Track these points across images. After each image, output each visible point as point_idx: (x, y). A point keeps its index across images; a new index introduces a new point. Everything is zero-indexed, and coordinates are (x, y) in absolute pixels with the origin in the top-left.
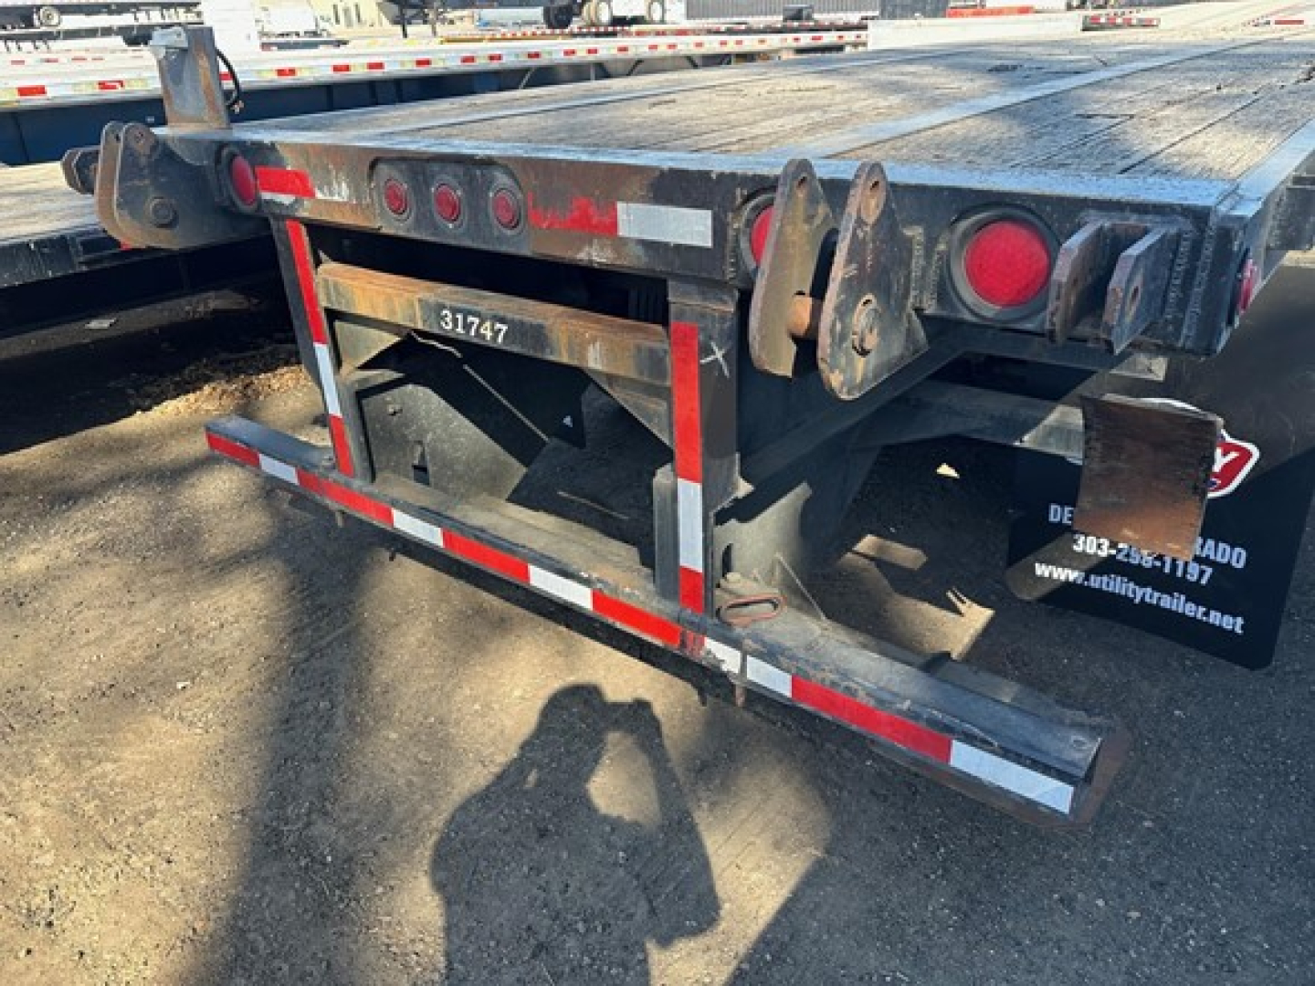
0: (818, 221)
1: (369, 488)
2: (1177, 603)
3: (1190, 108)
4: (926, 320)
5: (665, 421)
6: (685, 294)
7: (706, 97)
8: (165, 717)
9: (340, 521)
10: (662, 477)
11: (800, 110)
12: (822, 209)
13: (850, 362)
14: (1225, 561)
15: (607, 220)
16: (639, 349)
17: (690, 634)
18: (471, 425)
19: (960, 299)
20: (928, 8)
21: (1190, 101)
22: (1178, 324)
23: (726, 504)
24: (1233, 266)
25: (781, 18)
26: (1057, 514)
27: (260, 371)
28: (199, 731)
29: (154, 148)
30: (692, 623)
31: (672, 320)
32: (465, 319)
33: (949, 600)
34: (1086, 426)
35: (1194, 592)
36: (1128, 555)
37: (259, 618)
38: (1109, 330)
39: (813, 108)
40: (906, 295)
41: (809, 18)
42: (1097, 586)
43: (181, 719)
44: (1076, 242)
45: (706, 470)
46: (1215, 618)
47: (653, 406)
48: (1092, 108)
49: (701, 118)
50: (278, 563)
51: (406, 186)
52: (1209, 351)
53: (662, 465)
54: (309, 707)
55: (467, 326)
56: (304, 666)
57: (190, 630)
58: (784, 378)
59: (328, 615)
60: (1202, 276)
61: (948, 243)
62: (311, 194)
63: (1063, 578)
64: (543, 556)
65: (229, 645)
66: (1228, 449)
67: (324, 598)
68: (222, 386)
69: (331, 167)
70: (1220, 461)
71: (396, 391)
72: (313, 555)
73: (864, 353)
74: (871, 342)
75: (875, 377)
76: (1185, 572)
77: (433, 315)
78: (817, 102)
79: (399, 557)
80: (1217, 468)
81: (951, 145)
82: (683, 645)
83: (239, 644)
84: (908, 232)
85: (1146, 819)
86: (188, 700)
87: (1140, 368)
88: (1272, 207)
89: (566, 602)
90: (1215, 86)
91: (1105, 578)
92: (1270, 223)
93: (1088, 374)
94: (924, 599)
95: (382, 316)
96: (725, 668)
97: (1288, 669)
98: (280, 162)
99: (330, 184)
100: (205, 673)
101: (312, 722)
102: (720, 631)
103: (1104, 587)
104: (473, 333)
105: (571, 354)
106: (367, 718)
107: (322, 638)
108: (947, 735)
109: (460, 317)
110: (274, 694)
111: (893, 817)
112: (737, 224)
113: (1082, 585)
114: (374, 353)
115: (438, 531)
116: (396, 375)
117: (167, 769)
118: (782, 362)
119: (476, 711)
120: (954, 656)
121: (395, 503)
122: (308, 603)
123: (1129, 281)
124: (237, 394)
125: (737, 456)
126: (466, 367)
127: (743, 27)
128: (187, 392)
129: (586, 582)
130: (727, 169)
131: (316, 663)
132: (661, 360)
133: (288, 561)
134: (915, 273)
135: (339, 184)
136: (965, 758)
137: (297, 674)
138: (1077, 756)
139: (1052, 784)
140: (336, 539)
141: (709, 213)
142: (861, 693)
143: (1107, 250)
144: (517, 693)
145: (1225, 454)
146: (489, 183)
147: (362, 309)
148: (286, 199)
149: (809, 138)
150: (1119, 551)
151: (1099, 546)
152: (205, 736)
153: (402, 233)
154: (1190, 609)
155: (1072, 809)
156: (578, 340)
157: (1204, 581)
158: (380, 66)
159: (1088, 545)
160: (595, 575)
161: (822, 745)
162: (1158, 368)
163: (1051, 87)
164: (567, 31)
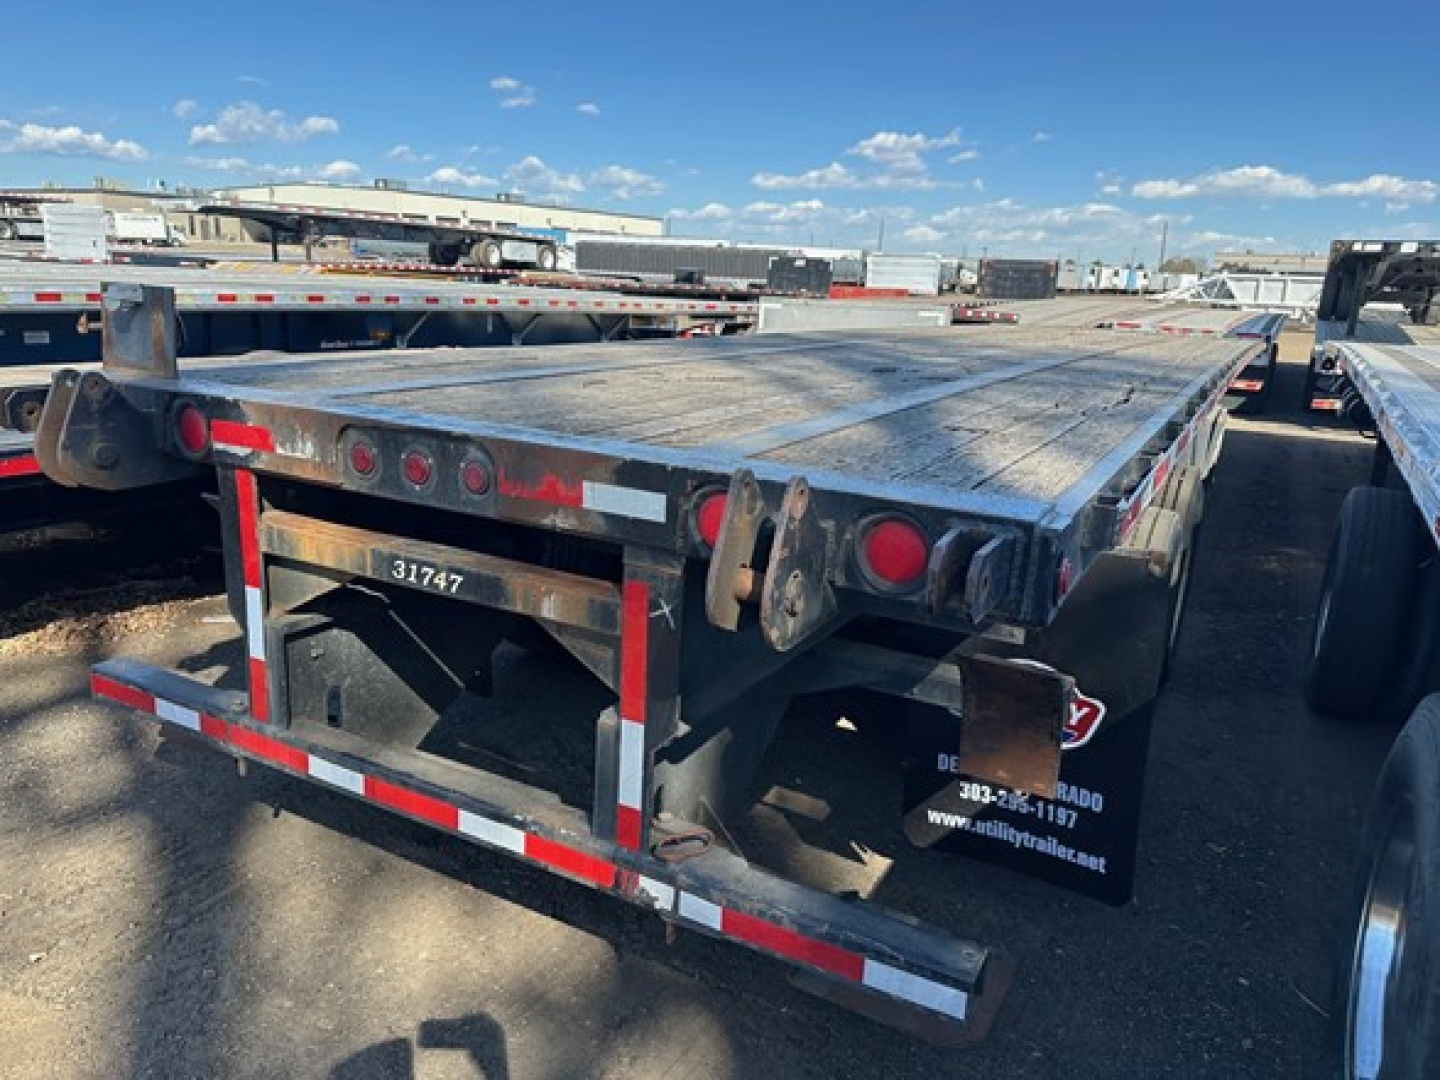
0: (756, 512)
1: (285, 734)
2: (1050, 846)
3: (1032, 425)
4: (837, 590)
5: (610, 668)
6: (638, 558)
7: (632, 379)
8: (16, 993)
9: (242, 770)
10: (607, 718)
11: (719, 403)
12: (760, 504)
13: (784, 622)
14: (1086, 805)
15: (573, 494)
16: (592, 601)
17: (625, 873)
18: (389, 671)
19: (863, 576)
20: (812, 283)
21: (1032, 419)
22: (1019, 602)
23: (666, 743)
24: (1054, 563)
25: (672, 277)
26: (945, 762)
27: (113, 610)
28: (59, 1007)
29: (107, 395)
30: (627, 862)
31: (626, 581)
32: (419, 570)
33: (853, 850)
34: (964, 680)
35: (1064, 836)
36: (1007, 802)
37: (126, 880)
38: (969, 606)
39: (731, 401)
40: (823, 570)
41: (700, 281)
42: (983, 831)
43: (36, 994)
44: (944, 541)
45: (648, 711)
46: (1083, 859)
47: (599, 653)
48: (956, 420)
49: (634, 404)
50: (145, 821)
51: (375, 450)
52: (1042, 623)
53: (604, 707)
54: (190, 976)
55: (420, 576)
56: (181, 932)
57: (43, 895)
58: (730, 632)
59: (206, 876)
60: (1033, 569)
61: (853, 534)
62: (272, 449)
63: (953, 824)
64: (475, 800)
65: (88, 911)
66: (1081, 705)
67: (201, 859)
68: (69, 624)
69: (297, 427)
70: (1076, 715)
71: (321, 636)
72: (186, 811)
73: (793, 614)
74: (799, 606)
75: (802, 633)
76: (1055, 817)
77: (385, 565)
78: (734, 395)
79: (284, 813)
80: (1073, 722)
81: (850, 449)
82: (617, 884)
83: (103, 910)
84: (824, 524)
85: (1034, 1049)
86: (43, 973)
87: (1003, 633)
88: (1082, 519)
89: (495, 847)
90: (1052, 405)
91: (989, 824)
92: (1082, 530)
93: (964, 637)
94: (829, 849)
95: (329, 563)
96: (657, 905)
97: (1150, 908)
98: (242, 418)
99: (293, 442)
100: (63, 943)
101: (194, 992)
102: (655, 867)
103: (989, 833)
104: (426, 581)
105: (526, 602)
106: (258, 986)
107: (200, 901)
108: (860, 954)
109: (414, 567)
110: (148, 963)
111: (808, 1061)
112: (687, 506)
113: (968, 832)
114: (309, 597)
115: (360, 778)
116: (324, 619)
117: (22, 1051)
118: (728, 618)
119: (380, 976)
120: (863, 895)
121: (313, 749)
122: (182, 864)
123: (981, 572)
124: (88, 635)
125: (679, 699)
126: (391, 613)
127: (637, 285)
128: (27, 630)
129: (520, 825)
130: (680, 464)
131: (194, 929)
132: (613, 613)
133: (156, 819)
134: (829, 554)
135: (304, 443)
136: (878, 975)
137: (174, 941)
138: (969, 966)
139: (951, 992)
140: (211, 794)
141: (663, 497)
142: (786, 920)
143: (966, 546)
144: (423, 955)
145: (1079, 709)
146: (462, 456)
147: (307, 555)
148: (241, 451)
149: (735, 434)
150: (999, 798)
151: (982, 793)
152: (69, 1012)
153: (364, 490)
154: (1063, 852)
155: (966, 1016)
156: (535, 592)
157: (1071, 825)
158: (269, 298)
159: (972, 792)
160: (530, 818)
161: (740, 995)
162: (1018, 636)
163: (925, 394)
164: (453, 268)
